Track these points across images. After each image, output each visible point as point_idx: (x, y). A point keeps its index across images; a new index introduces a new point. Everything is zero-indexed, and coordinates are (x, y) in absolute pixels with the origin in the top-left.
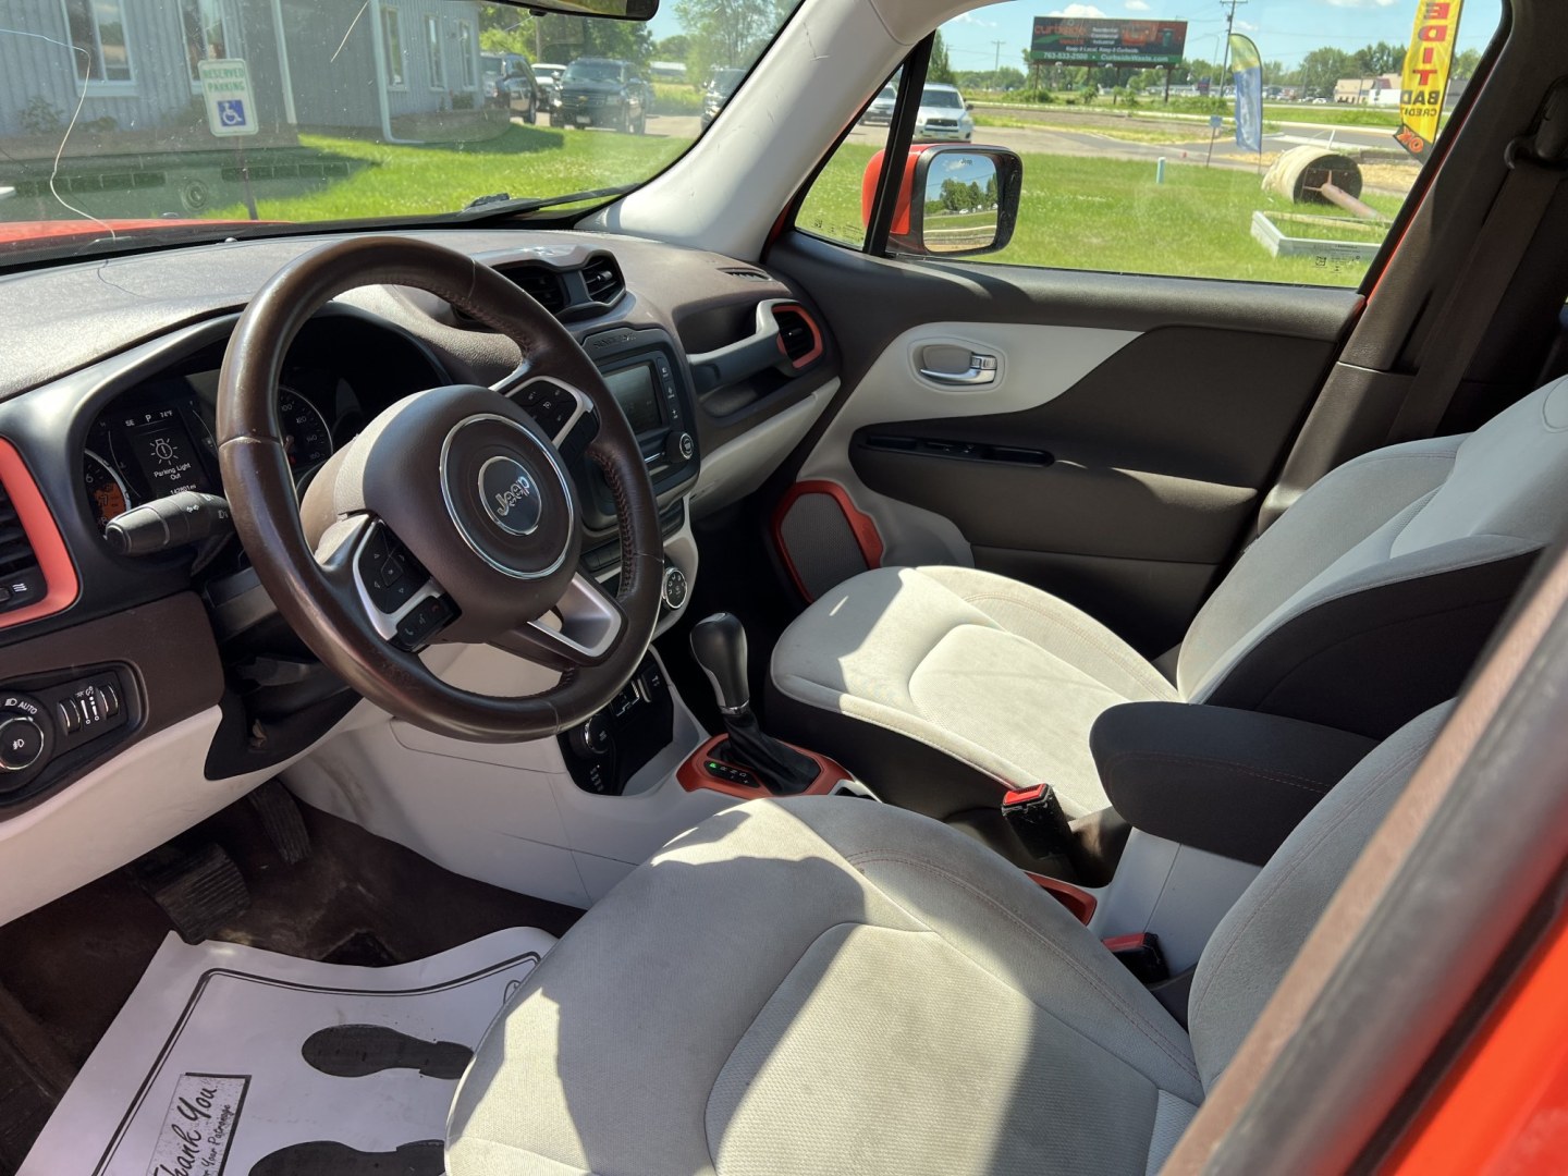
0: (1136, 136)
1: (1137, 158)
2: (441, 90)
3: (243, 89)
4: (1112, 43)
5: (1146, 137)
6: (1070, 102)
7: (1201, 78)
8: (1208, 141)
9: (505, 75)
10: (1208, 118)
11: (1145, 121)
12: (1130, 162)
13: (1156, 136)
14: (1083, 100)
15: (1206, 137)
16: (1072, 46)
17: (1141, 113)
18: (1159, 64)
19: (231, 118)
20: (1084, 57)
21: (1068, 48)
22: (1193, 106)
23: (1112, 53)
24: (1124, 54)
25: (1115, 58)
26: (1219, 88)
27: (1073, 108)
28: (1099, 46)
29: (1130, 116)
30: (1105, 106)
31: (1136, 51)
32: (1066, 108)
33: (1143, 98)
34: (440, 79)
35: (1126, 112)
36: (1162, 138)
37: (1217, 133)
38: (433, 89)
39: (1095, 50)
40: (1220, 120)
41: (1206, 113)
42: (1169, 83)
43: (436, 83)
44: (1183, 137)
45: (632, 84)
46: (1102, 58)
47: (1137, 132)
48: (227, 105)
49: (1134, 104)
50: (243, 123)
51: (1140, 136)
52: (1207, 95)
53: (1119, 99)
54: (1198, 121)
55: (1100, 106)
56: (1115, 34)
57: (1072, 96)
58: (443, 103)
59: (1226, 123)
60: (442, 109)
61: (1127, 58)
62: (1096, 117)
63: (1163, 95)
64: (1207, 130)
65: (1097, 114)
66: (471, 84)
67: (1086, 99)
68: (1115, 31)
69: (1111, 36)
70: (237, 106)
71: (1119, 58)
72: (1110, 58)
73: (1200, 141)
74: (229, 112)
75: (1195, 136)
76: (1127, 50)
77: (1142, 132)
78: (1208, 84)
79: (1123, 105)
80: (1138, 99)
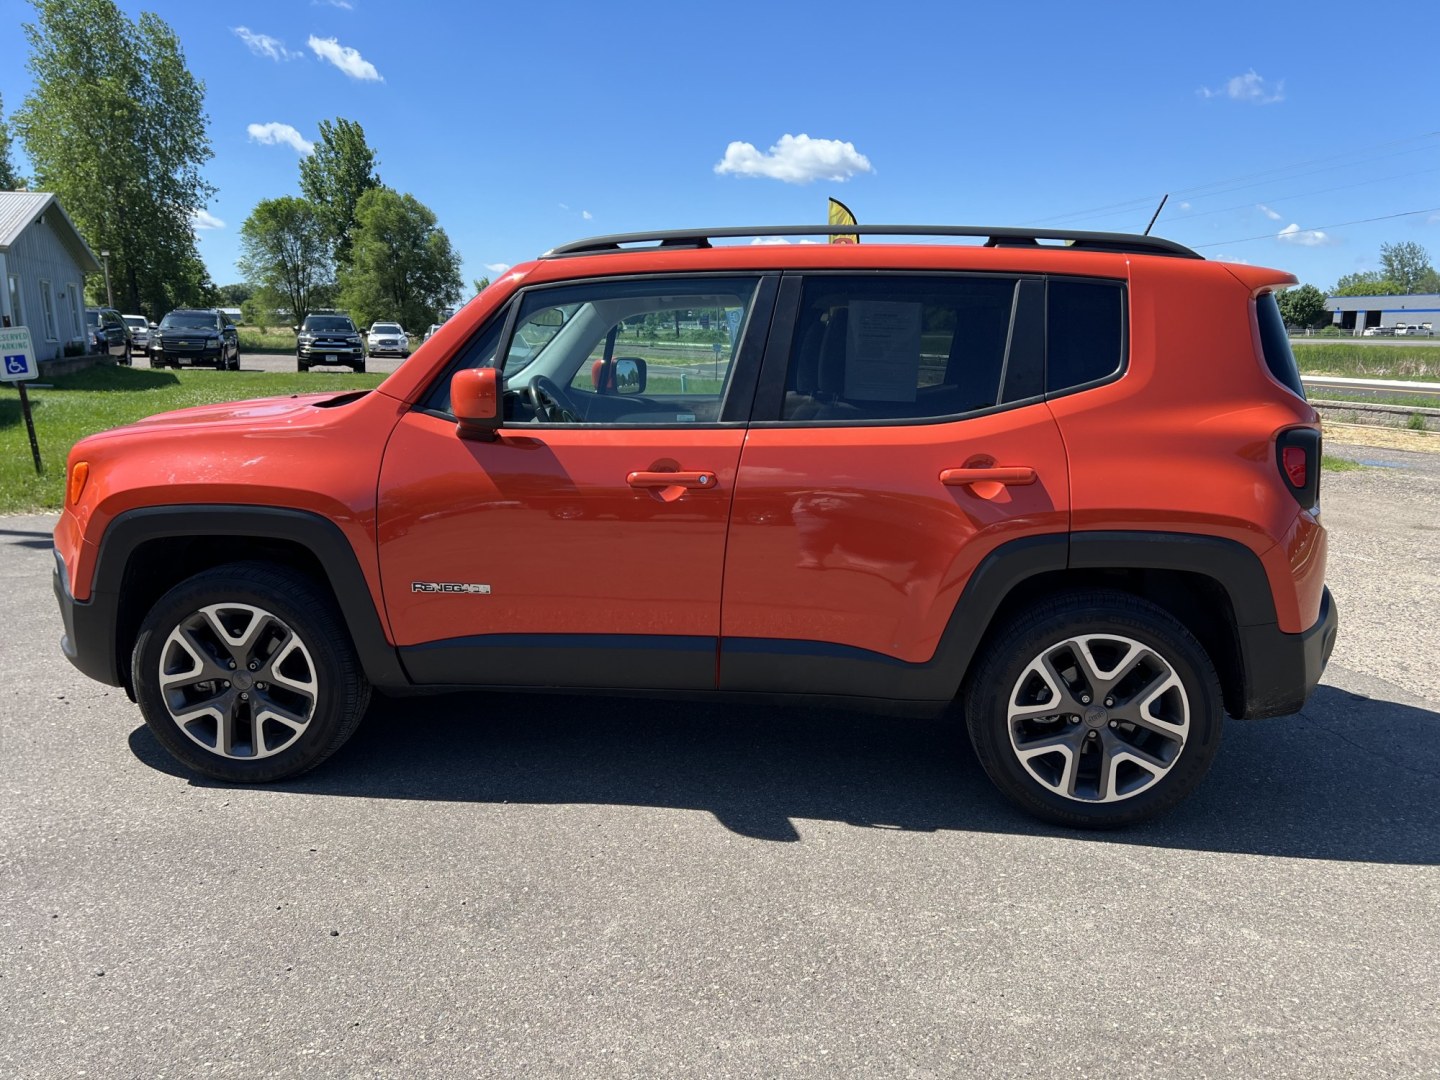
0: (659, 360)
1: (664, 376)
2: (54, 341)
3: (26, 347)
5: (668, 361)
7: (701, 315)
8: (714, 363)
9: (102, 327)
10: (711, 345)
11: (664, 348)
12: (660, 379)
13: (674, 360)
15: (711, 360)
17: (660, 343)
19: (15, 368)
22: (698, 337)
26: (716, 322)
29: (652, 346)
30: (631, 338)
33: (660, 331)
34: (53, 332)
35: (648, 343)
36: (679, 361)
37: (720, 356)
38: (48, 341)
40: (720, 347)
41: (710, 342)
42: (678, 320)
43: (50, 336)
44: (696, 360)
45: (228, 330)
47: (659, 357)
48: (12, 359)
49: (654, 336)
50: (26, 371)
51: (663, 360)
52: (708, 328)
53: (641, 332)
54: (704, 347)
55: (626, 339)
58: (58, 352)
59: (724, 348)
60: (58, 356)
62: (626, 348)
63: (675, 328)
64: (712, 354)
65: (625, 345)
66: (79, 335)
70: (21, 359)
73: (709, 363)
75: (704, 359)
77: (663, 358)
78: (707, 319)
79: (645, 337)
80: (656, 332)
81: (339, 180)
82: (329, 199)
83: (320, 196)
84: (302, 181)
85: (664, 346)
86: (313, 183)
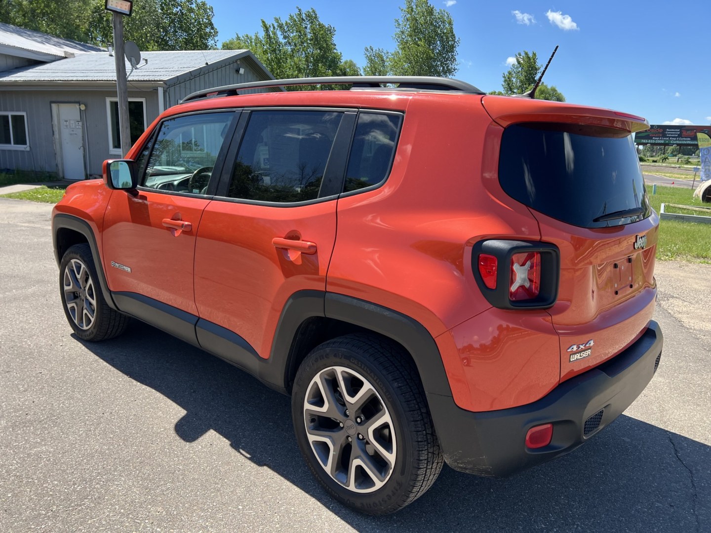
4: (677, 135)
6: (654, 161)
11: (687, 170)
14: (661, 161)
16: (656, 137)
18: (675, 144)
20: (663, 142)
21: (654, 138)
23: (676, 140)
24: (683, 140)
25: (678, 142)
27: (657, 164)
28: (670, 137)
31: (689, 139)
32: (653, 164)
39: (667, 139)
46: (671, 142)
53: (680, 160)
55: (671, 163)
56: (678, 132)
57: (655, 159)
61: (684, 142)
62: (662, 168)
65: (670, 167)
67: (663, 160)
68: (679, 130)
69: (676, 133)
71: (680, 142)
72: (674, 142)
74: (266, 161)
76: (684, 139)
80: (690, 160)
81: (521, 81)
82: (515, 91)
83: (511, 89)
84: (503, 83)
85: (687, 168)
86: (508, 84)
